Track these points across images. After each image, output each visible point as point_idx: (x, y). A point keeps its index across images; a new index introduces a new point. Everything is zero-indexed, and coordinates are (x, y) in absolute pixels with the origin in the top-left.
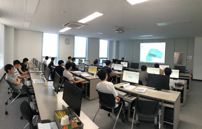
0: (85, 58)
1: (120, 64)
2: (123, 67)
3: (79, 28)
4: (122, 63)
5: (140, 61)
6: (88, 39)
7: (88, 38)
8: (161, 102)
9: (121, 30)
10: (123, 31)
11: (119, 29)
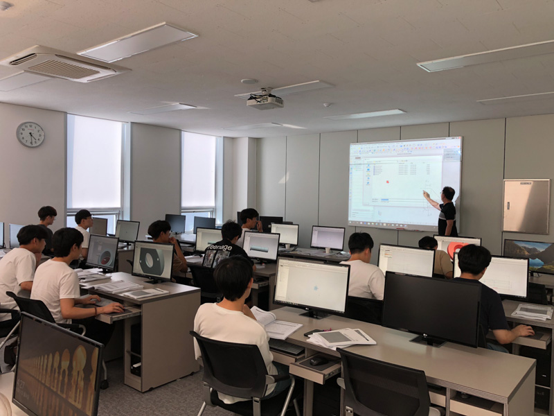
0: (118, 212)
1: (268, 231)
2: (280, 245)
3: (85, 80)
4: (275, 228)
5: (350, 219)
6: (128, 127)
7: (129, 124)
8: (445, 394)
9: (270, 95)
10: (279, 101)
11: (260, 92)
